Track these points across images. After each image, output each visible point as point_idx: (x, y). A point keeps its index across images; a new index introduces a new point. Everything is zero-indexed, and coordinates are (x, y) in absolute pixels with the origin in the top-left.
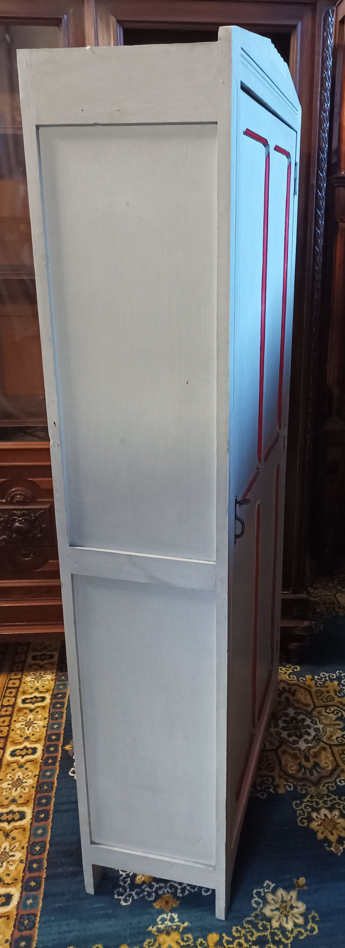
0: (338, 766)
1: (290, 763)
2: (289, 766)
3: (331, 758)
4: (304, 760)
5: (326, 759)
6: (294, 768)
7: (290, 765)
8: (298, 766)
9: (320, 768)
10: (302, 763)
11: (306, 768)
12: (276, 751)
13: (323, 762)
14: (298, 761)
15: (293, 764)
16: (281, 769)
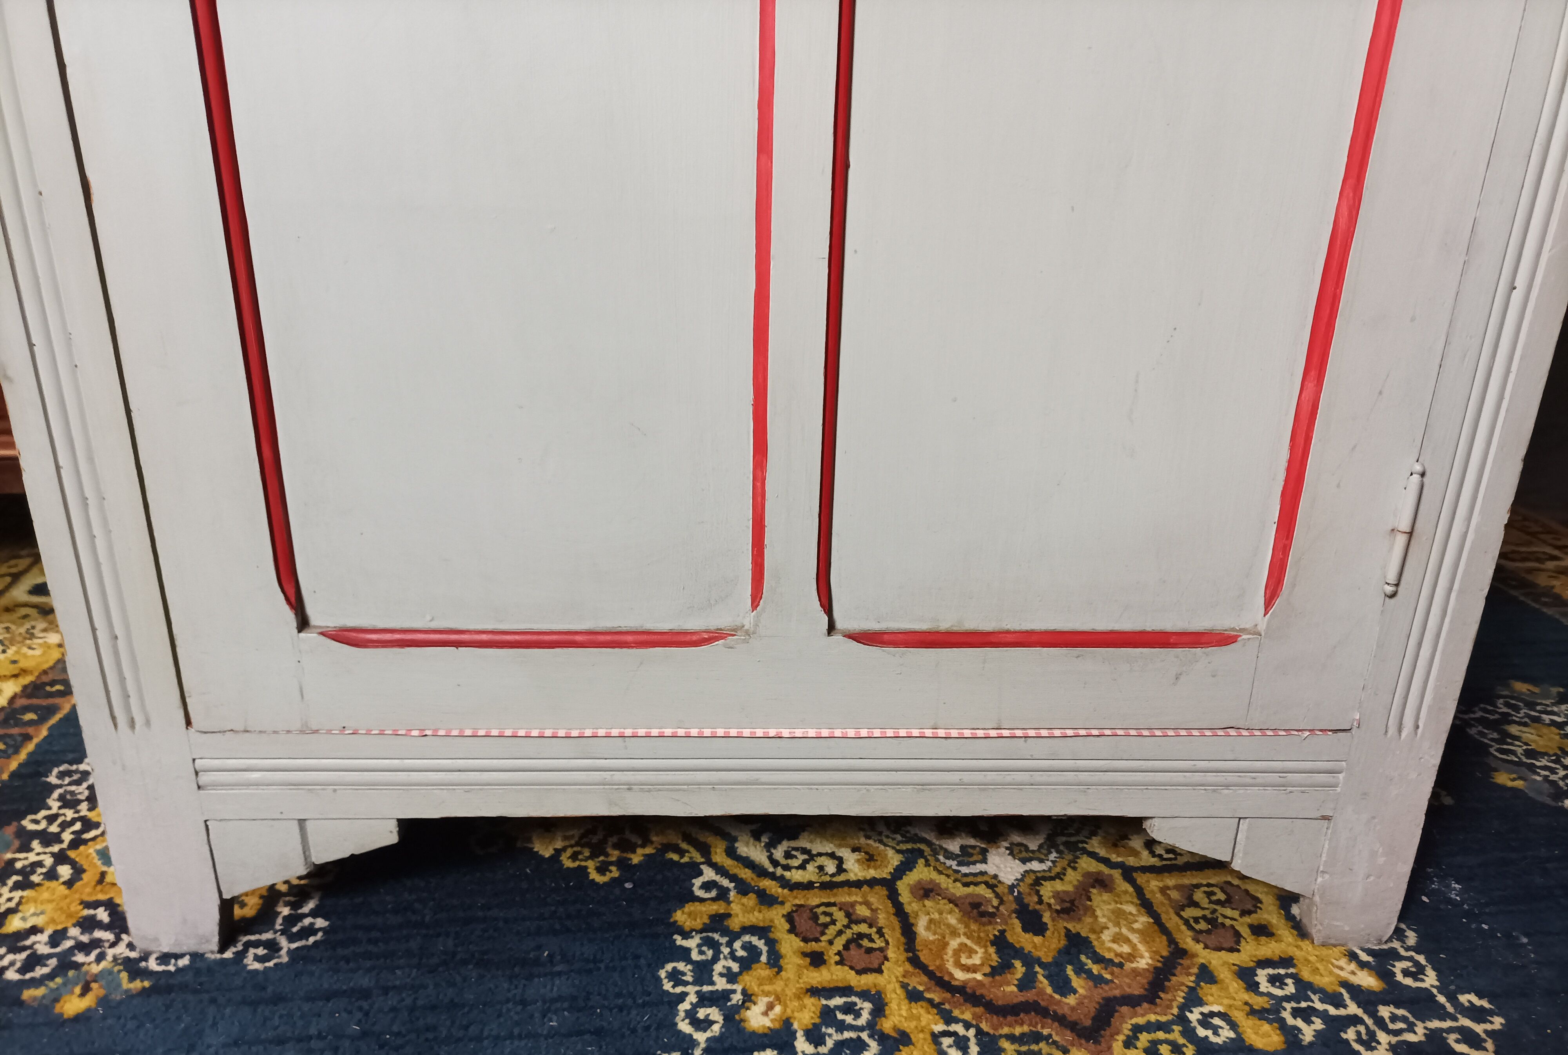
0: (1178, 953)
1: (954, 933)
2: (950, 952)
3: (1143, 920)
4: (1017, 924)
5: (1118, 924)
6: (976, 960)
7: (954, 944)
8: (992, 950)
9: (1098, 959)
10: (1010, 938)
11: (1029, 961)
12: (889, 885)
13: (1106, 936)
14: (993, 931)
15: (969, 942)
16: (915, 962)
